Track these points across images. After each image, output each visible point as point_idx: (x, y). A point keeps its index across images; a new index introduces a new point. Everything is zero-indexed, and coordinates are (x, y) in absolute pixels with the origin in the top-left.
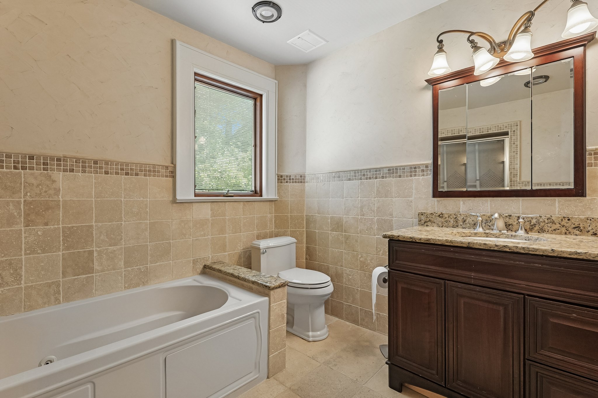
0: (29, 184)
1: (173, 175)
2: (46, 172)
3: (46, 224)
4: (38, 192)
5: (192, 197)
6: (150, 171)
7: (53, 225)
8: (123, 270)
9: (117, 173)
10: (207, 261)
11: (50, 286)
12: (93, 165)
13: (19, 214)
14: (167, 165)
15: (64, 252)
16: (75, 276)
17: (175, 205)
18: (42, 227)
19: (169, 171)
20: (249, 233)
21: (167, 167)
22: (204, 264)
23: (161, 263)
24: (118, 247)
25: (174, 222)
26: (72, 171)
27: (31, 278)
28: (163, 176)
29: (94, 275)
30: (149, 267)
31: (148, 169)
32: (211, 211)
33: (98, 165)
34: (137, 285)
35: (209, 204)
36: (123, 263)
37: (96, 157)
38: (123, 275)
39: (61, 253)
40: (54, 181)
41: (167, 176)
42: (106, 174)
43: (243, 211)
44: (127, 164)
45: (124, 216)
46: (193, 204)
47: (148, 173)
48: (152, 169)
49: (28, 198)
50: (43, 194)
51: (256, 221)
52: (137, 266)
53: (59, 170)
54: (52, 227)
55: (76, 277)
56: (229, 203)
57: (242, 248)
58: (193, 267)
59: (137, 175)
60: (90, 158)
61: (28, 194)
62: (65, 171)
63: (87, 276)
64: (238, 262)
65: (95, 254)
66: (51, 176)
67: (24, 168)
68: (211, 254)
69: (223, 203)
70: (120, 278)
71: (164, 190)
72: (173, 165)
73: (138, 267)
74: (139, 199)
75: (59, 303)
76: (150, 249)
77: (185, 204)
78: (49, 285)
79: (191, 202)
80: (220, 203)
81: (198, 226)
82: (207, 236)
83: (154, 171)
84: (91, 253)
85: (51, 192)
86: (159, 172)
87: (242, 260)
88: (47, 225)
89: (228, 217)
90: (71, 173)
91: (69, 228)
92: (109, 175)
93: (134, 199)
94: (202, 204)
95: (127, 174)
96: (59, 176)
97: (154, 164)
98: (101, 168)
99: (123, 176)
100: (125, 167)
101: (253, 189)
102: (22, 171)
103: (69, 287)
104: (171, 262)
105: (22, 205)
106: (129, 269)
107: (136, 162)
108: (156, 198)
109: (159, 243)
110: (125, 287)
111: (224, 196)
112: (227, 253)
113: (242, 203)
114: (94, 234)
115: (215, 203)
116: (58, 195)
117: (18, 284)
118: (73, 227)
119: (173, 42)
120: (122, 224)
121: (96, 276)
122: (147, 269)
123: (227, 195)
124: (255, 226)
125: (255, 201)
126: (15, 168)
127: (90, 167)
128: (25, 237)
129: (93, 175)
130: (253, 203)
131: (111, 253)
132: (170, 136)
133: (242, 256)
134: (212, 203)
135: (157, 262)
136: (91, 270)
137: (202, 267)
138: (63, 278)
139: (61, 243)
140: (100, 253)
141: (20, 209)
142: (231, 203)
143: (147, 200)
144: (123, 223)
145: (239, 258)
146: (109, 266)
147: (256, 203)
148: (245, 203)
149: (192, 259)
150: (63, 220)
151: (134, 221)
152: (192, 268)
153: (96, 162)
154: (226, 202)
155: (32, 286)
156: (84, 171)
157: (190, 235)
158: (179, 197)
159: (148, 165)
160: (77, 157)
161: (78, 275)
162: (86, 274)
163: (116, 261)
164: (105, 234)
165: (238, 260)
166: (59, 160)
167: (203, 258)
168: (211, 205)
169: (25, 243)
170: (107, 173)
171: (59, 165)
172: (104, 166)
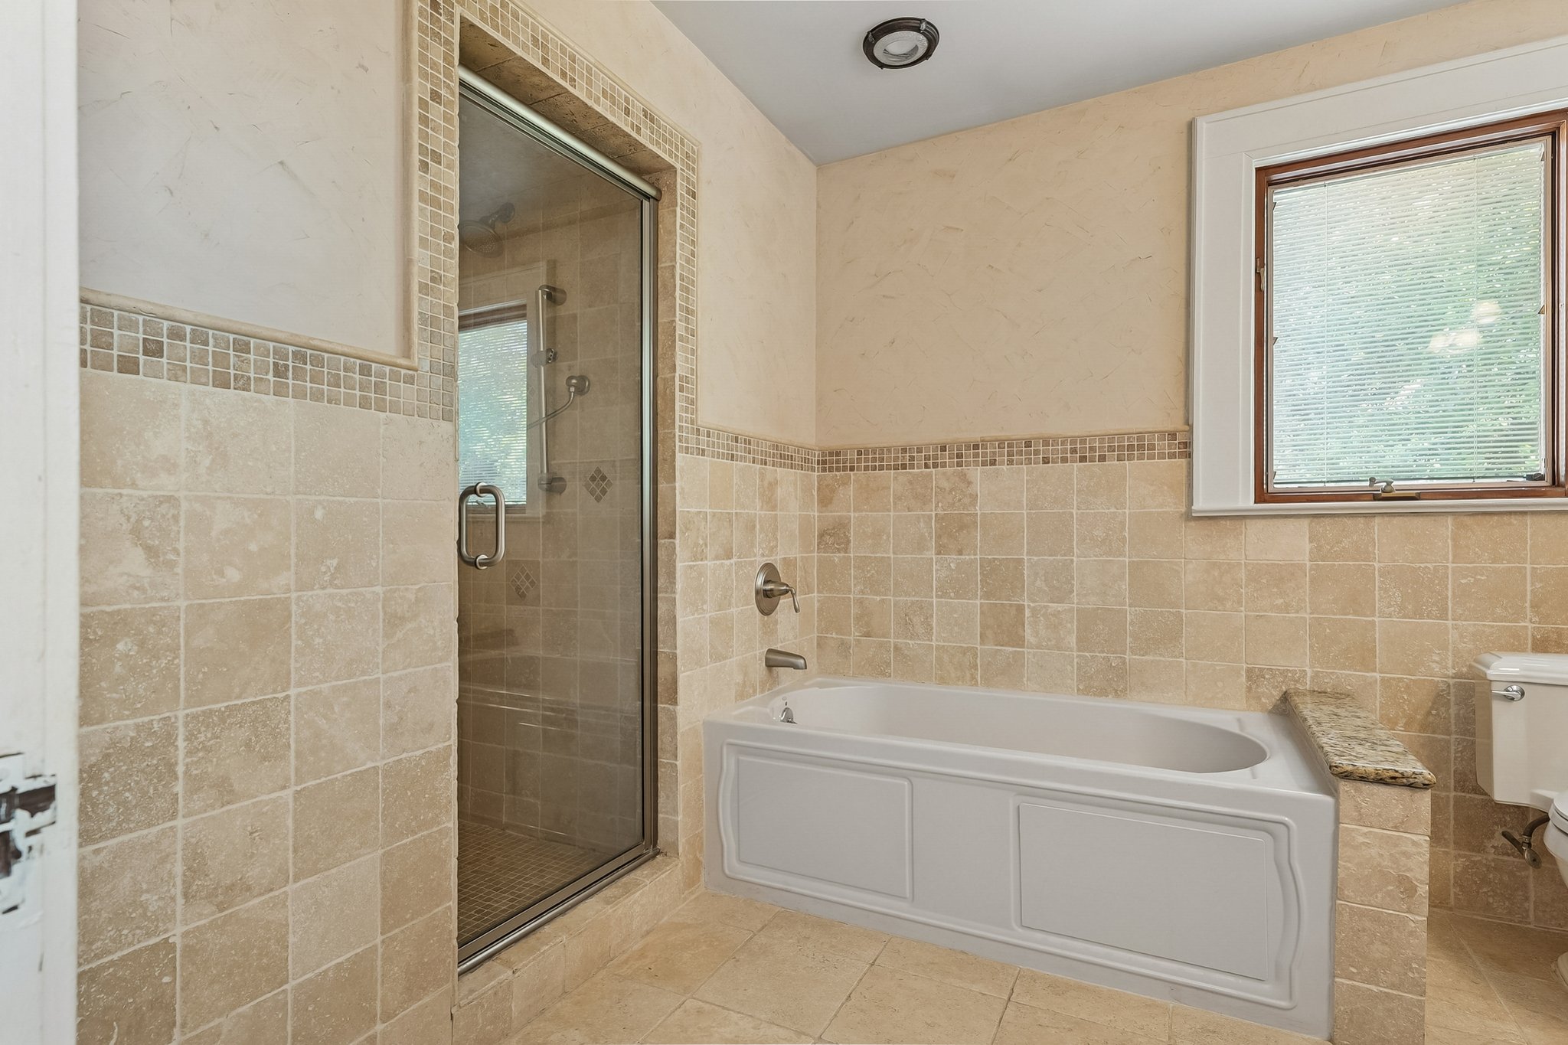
0: (941, 489)
1: (1186, 450)
2: (959, 468)
3: (960, 553)
4: (951, 501)
5: (1246, 500)
6: (1131, 447)
7: (969, 555)
8: (1075, 654)
9: (1064, 460)
10: (1297, 682)
11: (965, 654)
12: (1024, 449)
13: (930, 533)
14: (1170, 427)
15: (982, 601)
16: (996, 645)
17: (1192, 524)
18: (955, 557)
19: (1177, 442)
20: (1493, 627)
21: (1173, 435)
22: (1284, 689)
23: (1158, 658)
24: (1066, 606)
25: (1190, 566)
26: (993, 463)
27: (943, 635)
28: (1162, 456)
29: (1025, 650)
30: (1127, 661)
31: (1126, 444)
32: (1311, 542)
33: (1032, 449)
34: (1102, 693)
35: (1306, 522)
36: (1075, 641)
37: (1026, 434)
38: (1075, 664)
39: (978, 602)
40: (969, 483)
41: (1172, 456)
42: (1044, 463)
43: (1456, 546)
44: (1083, 441)
45: (1077, 544)
46: (1248, 521)
47: (1126, 453)
48: (1136, 443)
49: (940, 512)
50: (957, 504)
51: (1532, 584)
52: (1103, 652)
53: (976, 464)
54: (967, 557)
55: (999, 648)
56: (1387, 519)
57: (1451, 672)
58: (1249, 689)
59: (1102, 459)
60: (1018, 437)
61: (940, 505)
62: (984, 464)
63: (1014, 649)
64: (1429, 713)
65: (1027, 613)
66: (965, 474)
67: (935, 466)
68: (1312, 667)
69: (1362, 520)
70: (1069, 668)
71: (1166, 488)
72: (1187, 428)
73: (1105, 655)
74: (1107, 511)
75: (976, 684)
76: (1132, 620)
77: (1223, 522)
78: (964, 651)
79: (1240, 517)
80: (1348, 521)
81: (1264, 581)
82: (1297, 612)
83: (1141, 447)
84: (1020, 609)
85: (967, 500)
86: (1152, 447)
87: (1453, 711)
88: (961, 555)
89: (1382, 565)
90: (992, 467)
91: (991, 562)
92: (1050, 465)
93: (1096, 511)
94: (1280, 522)
95: (1083, 459)
96: (976, 473)
97: (1138, 431)
98: (1037, 452)
99: (1075, 464)
100: (1078, 446)
101: (1542, 469)
102: (934, 470)
103: (989, 662)
104: (1184, 661)
105: (933, 521)
106: (1087, 654)
107: (1098, 433)
108: (1145, 508)
109: (1152, 611)
110: (1078, 690)
111: (1376, 498)
112: (1377, 675)
113: (1450, 520)
114: (1025, 575)
115: (1327, 520)
116: (975, 506)
117: (929, 640)
118: (995, 559)
119: (1191, 127)
120: (1072, 561)
121: (1028, 653)
122: (1124, 663)
123: (1384, 495)
124: (1528, 605)
125: (1524, 513)
126: (927, 466)
127: (1020, 453)
128: (937, 570)
129: (1025, 467)
130: (1514, 520)
131: (1053, 615)
132: (1183, 360)
133: (1452, 699)
134: (1316, 520)
135: (1146, 654)
136: (1020, 641)
137: (1277, 694)
138: (981, 644)
139: (979, 586)
140: (1034, 611)
141: (932, 527)
142: (1396, 520)
143: (1125, 513)
144: (1075, 559)
145: (1434, 703)
146: (1049, 640)
147: (1529, 519)
148: (1468, 520)
149: (1245, 666)
150: (981, 547)
151: (1096, 556)
152: (1244, 690)
153: (1028, 444)
154: (1374, 515)
155: (943, 646)
156: (1011, 462)
157: (1240, 603)
158: (1201, 504)
159: (1126, 436)
160: (999, 438)
161: (1002, 646)
162: (1013, 647)
163: (1061, 632)
164: (1043, 578)
165: (1432, 708)
166: (976, 447)
167: (1284, 673)
168: (1311, 523)
169: (936, 580)
170: (1046, 461)
171: (976, 456)
172: (1041, 448)
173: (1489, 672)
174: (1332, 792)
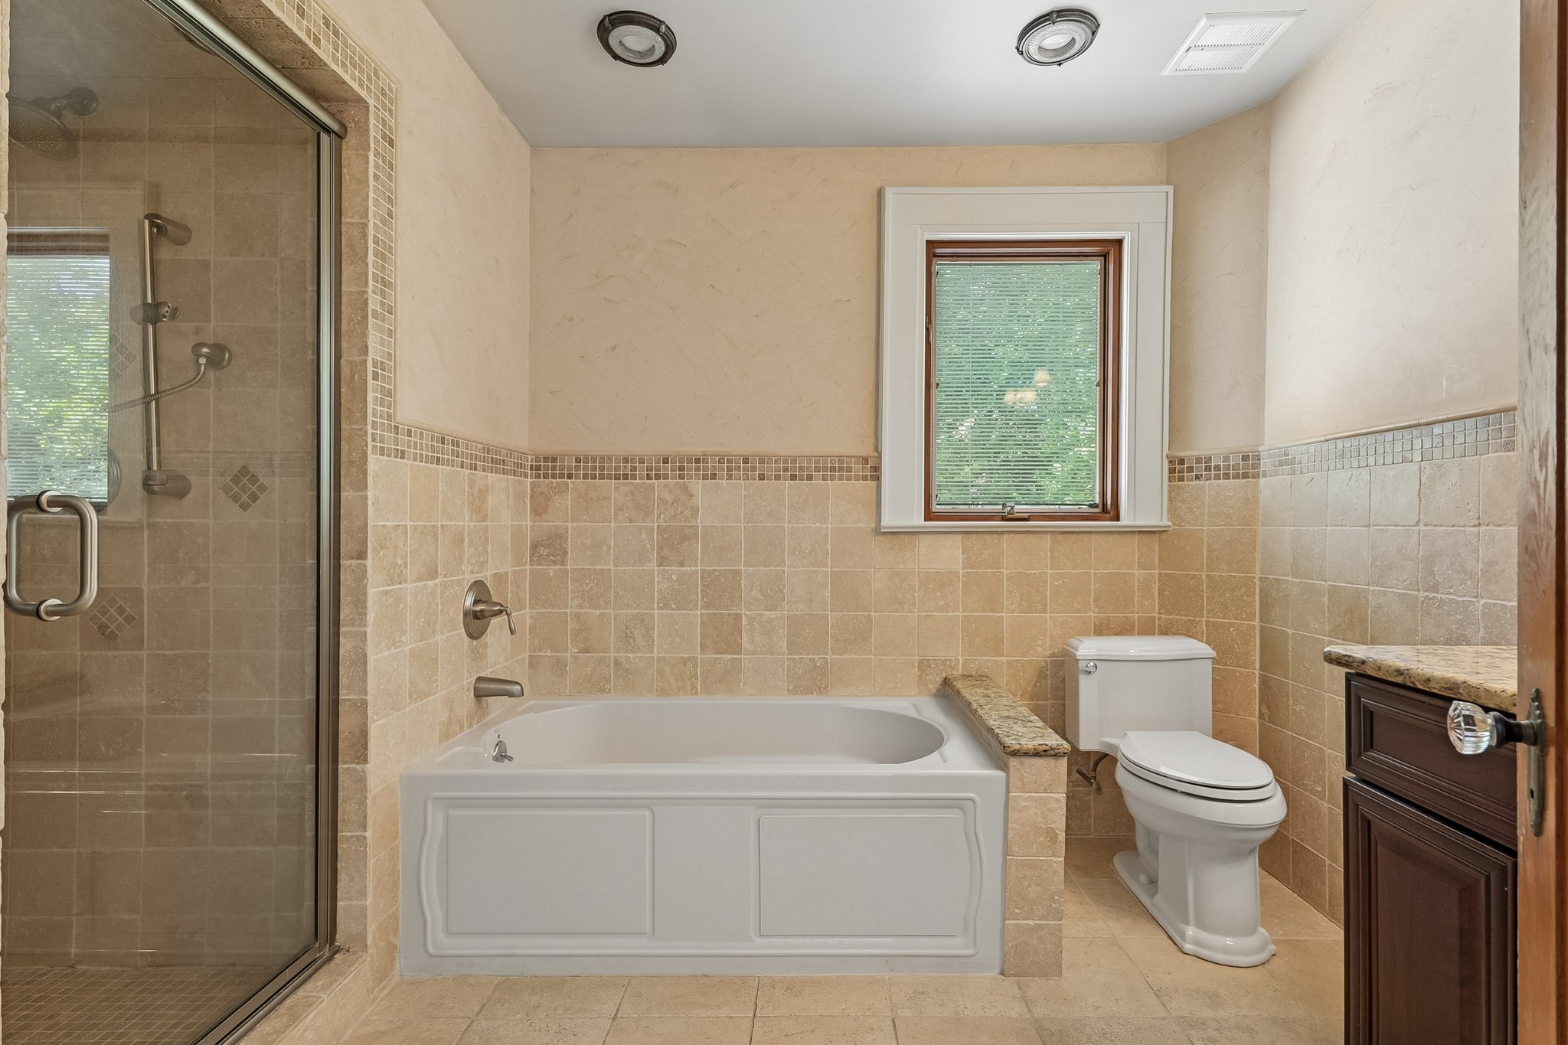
0: (663, 500)
1: (876, 474)
2: (681, 481)
3: (682, 564)
4: (673, 513)
5: (918, 519)
6: (833, 469)
7: (690, 567)
8: (786, 657)
9: (778, 477)
10: (952, 668)
11: (686, 663)
12: (742, 465)
13: (652, 546)
14: (864, 453)
15: (703, 611)
16: (716, 654)
17: (880, 538)
18: (677, 569)
19: (869, 466)
20: (1072, 617)
21: (866, 460)
22: (944, 675)
23: (853, 657)
24: (778, 613)
25: (878, 575)
26: (714, 477)
27: (664, 647)
28: (857, 478)
29: (742, 656)
30: (829, 661)
31: (829, 465)
32: (963, 554)
33: (749, 465)
34: (808, 691)
35: (959, 537)
36: (785, 645)
37: (746, 450)
38: (786, 666)
39: (698, 612)
40: (691, 496)
41: (865, 478)
42: (760, 479)
43: (1052, 557)
44: (794, 461)
45: (788, 556)
46: (920, 536)
47: (829, 473)
48: (837, 466)
49: (662, 523)
50: (678, 517)
51: (1095, 585)
52: (809, 654)
53: (697, 477)
54: (689, 569)
55: (718, 656)
56: (1011, 535)
57: (1049, 653)
58: (920, 677)
59: (810, 478)
60: (738, 453)
61: (662, 516)
62: (705, 477)
63: (732, 656)
64: (1035, 685)
65: (744, 622)
66: (687, 487)
67: (658, 477)
68: (963, 656)
69: (996, 536)
70: (780, 670)
71: (860, 506)
72: (876, 454)
73: (811, 656)
74: (813, 526)
75: (696, 694)
76: (833, 624)
77: (902, 537)
78: (685, 661)
79: (914, 533)
80: (988, 537)
81: (931, 586)
82: (953, 612)
83: (841, 469)
84: (738, 618)
85: (688, 513)
86: (849, 469)
87: (1049, 683)
88: (682, 566)
89: (1008, 572)
90: (712, 481)
91: (710, 573)
92: (765, 481)
93: (804, 525)
94: (942, 537)
95: (793, 477)
96: (697, 486)
97: (839, 454)
98: (753, 469)
99: (787, 482)
100: (790, 465)
101: (1097, 500)
102: (656, 481)
103: (709, 670)
104: (873, 657)
105: (655, 533)
106: (796, 657)
107: (807, 454)
108: (843, 524)
109: (849, 615)
110: (788, 690)
111: (1004, 519)
112: (1004, 658)
113: (1049, 536)
114: (743, 586)
115: (974, 536)
116: (696, 519)
117: (650, 652)
118: (715, 570)
119: (880, 194)
120: (784, 571)
121: (745, 659)
122: (826, 663)
123: (1009, 516)
124: (1092, 600)
125: (1090, 532)
126: (649, 477)
127: (738, 469)
128: (659, 582)
129: (743, 482)
130: (1085, 537)
131: (767, 622)
132: (874, 394)
133: (1049, 673)
134: (966, 536)
135: (844, 653)
136: (735, 648)
137: (939, 680)
138: (701, 653)
139: (700, 597)
140: (750, 618)
141: (653, 539)
142: (1017, 536)
143: (828, 527)
144: (786, 569)
145: (1038, 677)
146: (763, 646)
147: (1093, 537)
148: (1058, 536)
149: (917, 658)
150: (702, 559)
151: (804, 567)
152: (916, 679)
153: (746, 460)
154: (1003, 533)
155: (665, 657)
156: (730, 477)
157: (914, 604)
158: (888, 521)
159: (829, 459)
160: (720, 453)
161: (721, 654)
162: (731, 654)
163: (774, 638)
164: (758, 588)
165: (1037, 682)
166: (697, 461)
167: (944, 662)
168: (963, 539)
169: (658, 592)
170: (762, 478)
171: (697, 469)
172: (758, 465)
173: (1078, 653)
174: (1003, 766)
